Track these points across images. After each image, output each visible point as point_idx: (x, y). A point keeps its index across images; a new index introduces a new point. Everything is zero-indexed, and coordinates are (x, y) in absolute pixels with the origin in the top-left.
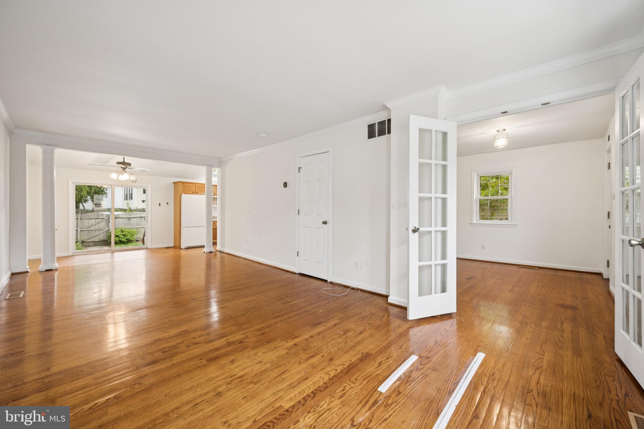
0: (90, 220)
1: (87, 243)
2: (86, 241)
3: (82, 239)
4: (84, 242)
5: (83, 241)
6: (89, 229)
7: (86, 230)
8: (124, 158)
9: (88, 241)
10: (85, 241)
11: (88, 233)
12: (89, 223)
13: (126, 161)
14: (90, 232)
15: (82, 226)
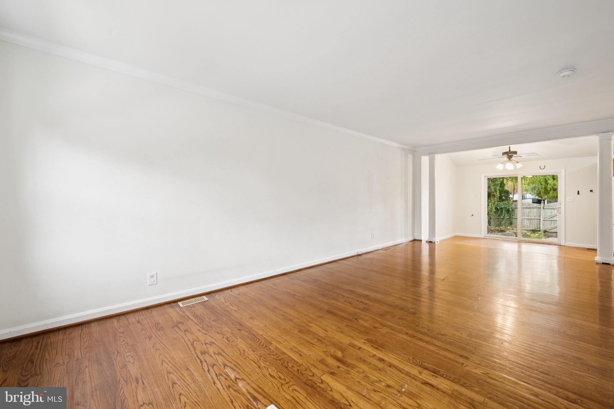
0: (552, 210)
1: (550, 233)
2: (549, 231)
3: (544, 229)
4: (547, 232)
5: (545, 230)
6: (551, 219)
7: (549, 219)
8: (510, 147)
9: (551, 231)
10: (547, 230)
11: (550, 223)
12: (552, 213)
13: (512, 150)
14: (553, 222)
15: (545, 216)
